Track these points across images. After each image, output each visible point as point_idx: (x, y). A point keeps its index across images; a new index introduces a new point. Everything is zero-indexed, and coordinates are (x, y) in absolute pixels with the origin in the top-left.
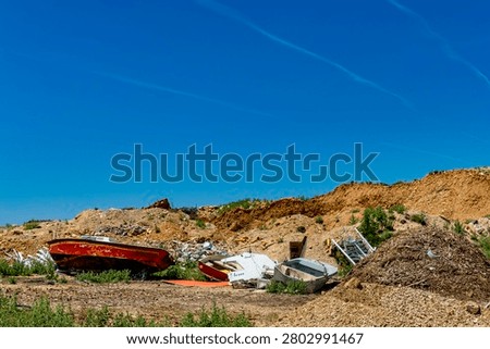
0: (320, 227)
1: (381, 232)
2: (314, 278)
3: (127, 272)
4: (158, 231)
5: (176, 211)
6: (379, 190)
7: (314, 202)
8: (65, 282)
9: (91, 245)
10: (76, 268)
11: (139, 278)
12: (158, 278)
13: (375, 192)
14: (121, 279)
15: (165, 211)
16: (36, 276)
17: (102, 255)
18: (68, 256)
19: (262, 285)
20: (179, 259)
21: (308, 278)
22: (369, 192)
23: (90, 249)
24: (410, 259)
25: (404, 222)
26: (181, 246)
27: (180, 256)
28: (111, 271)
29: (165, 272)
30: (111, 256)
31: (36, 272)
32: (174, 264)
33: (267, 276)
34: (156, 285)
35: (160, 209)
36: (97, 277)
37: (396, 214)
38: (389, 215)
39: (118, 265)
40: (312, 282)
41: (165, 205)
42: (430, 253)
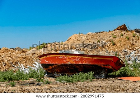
3: (91, 74)
4: (114, 44)
5: (131, 31)
8: (48, 83)
9: (66, 57)
10: (58, 72)
11: (100, 77)
12: (114, 76)
14: (87, 79)
15: (123, 32)
16: (31, 80)
17: (74, 63)
18: (52, 65)
20: (129, 62)
23: (65, 59)
26: (130, 53)
27: (129, 60)
28: (80, 73)
29: (118, 72)
30: (80, 63)
31: (32, 77)
32: (124, 66)
34: (111, 82)
35: (120, 31)
36: (70, 78)
39: (85, 69)
41: (124, 28)
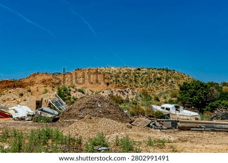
0: (29, 93)
1: (65, 96)
2: (53, 116)
6: (50, 77)
7: (19, 82)
13: (49, 78)
19: (27, 119)
21: (50, 116)
22: (46, 77)
24: (91, 108)
25: (75, 92)
33: (29, 115)
37: (71, 88)
38: (68, 89)
40: (52, 117)
42: (99, 105)
